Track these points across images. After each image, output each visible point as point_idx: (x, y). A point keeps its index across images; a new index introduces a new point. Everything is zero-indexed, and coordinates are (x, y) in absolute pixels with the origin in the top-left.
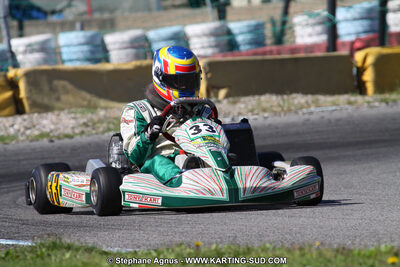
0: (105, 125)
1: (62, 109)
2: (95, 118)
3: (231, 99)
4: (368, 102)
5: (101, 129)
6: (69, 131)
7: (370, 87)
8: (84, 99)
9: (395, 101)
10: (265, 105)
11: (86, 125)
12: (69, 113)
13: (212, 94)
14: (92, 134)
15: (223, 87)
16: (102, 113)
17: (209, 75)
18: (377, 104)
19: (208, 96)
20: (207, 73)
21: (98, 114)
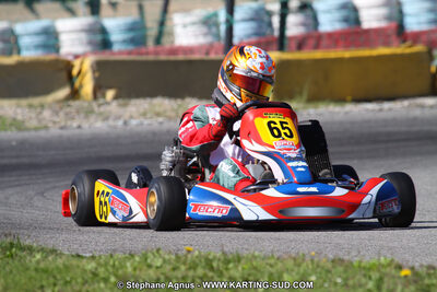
3: (121, 101)
10: (158, 109)
13: (99, 95)
15: (110, 88)
17: (97, 75)
19: (95, 96)
20: (94, 72)
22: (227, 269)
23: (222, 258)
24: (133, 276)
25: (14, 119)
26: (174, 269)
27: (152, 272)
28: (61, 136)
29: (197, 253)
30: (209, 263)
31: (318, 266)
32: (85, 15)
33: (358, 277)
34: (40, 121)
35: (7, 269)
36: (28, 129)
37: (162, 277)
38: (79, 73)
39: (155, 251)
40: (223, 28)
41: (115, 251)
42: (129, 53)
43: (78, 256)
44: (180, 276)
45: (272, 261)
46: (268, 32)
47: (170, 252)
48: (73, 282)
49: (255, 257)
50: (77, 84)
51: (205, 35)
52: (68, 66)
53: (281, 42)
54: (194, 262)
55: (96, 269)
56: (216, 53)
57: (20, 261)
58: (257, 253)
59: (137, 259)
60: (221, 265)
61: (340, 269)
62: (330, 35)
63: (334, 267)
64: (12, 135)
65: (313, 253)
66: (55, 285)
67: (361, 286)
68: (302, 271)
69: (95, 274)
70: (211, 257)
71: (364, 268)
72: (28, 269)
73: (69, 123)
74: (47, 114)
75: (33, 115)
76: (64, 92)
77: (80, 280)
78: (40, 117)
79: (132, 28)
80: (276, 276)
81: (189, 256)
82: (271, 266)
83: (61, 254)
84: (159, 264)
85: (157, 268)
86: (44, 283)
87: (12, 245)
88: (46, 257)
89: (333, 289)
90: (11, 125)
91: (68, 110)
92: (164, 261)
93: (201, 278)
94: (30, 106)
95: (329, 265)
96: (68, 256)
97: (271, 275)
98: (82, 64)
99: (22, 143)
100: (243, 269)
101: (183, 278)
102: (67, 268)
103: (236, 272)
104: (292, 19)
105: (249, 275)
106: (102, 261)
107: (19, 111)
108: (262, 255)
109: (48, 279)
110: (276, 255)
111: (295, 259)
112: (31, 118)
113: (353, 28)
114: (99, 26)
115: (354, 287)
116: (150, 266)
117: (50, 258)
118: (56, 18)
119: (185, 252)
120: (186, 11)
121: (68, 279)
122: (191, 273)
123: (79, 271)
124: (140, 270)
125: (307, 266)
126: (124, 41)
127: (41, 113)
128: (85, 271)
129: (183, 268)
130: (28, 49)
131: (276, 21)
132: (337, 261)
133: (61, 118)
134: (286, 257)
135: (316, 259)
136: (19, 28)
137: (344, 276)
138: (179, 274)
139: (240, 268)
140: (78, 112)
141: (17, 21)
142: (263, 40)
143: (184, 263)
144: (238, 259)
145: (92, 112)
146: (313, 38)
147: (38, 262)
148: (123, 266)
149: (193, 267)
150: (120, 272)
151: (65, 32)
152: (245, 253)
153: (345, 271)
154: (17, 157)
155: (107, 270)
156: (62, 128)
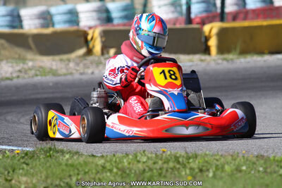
0: (33, 72)
2: (26, 67)
4: (214, 60)
5: (31, 75)
6: (8, 75)
7: (214, 50)
8: (16, 53)
9: (232, 60)
11: (20, 71)
12: (7, 62)
13: (105, 52)
14: (25, 78)
15: (112, 47)
16: (30, 64)
17: (103, 39)
18: (220, 61)
19: (103, 54)
20: (101, 37)
21: (27, 64)
22: (188, 163)
23: (185, 156)
24: (128, 168)
25: (51, 69)
26: (154, 163)
27: (140, 165)
28: (81, 79)
29: (169, 153)
30: (177, 159)
31: (247, 160)
32: (95, 1)
33: (273, 167)
34: (67, 70)
35: (48, 165)
36: (60, 75)
37: (147, 169)
38: (92, 39)
39: (142, 152)
40: (184, 8)
41: (116, 152)
42: (124, 25)
43: (93, 156)
44: (158, 167)
45: (218, 157)
46: (213, 9)
47: (152, 153)
48: (90, 172)
49: (206, 155)
50: (91, 45)
51: (173, 12)
52: (85, 34)
53: (222, 16)
54: (167, 158)
55: (105, 164)
56: (180, 24)
57: (55, 160)
58: (207, 152)
59: (131, 157)
60: (184, 160)
61: (262, 162)
62: (254, 11)
63: (257, 160)
64: (49, 79)
65: (244, 152)
66: (78, 174)
67: (275, 172)
68: (237, 163)
69: (104, 167)
70: (178, 155)
71: (277, 161)
72: (60, 164)
73: (86, 70)
74: (72, 65)
75: (63, 66)
76: (82, 51)
77: (94, 171)
78: (68, 67)
79: (126, 9)
80: (220, 166)
81: (164, 155)
82: (217, 160)
83: (82, 154)
84: (145, 160)
85: (144, 162)
86: (72, 173)
87: (50, 149)
88: (72, 157)
89: (257, 175)
90: (49, 72)
91: (85, 62)
92: (148, 158)
93: (172, 169)
94: (61, 60)
95: (254, 159)
96: (86, 156)
97: (217, 166)
98: (93, 33)
99: (56, 84)
100: (199, 162)
101: (161, 169)
102: (86, 163)
103: (195, 164)
104: (229, 1)
105: (203, 166)
106: (108, 159)
107: (54, 63)
108: (211, 153)
109: (74, 170)
110: (220, 154)
111: (232, 156)
112: (61, 68)
113: (269, 6)
114: (104, 8)
115: (271, 173)
116: (139, 162)
117: (75, 157)
118: (76, 4)
119: (161, 152)
121: (87, 170)
122: (165, 166)
123: (93, 166)
124: (133, 164)
125: (240, 160)
126: (121, 18)
127: (68, 64)
128: (97, 165)
129: (160, 162)
130: (59, 23)
131: (218, 2)
132: (259, 157)
133: (81, 68)
134: (226, 154)
135: (246, 156)
136: (53, 10)
137: (264, 166)
138: (158, 166)
139: (197, 162)
140: (92, 63)
141: (52, 5)
142: (210, 15)
143: (161, 159)
144: (196, 156)
145: (101, 63)
146: (242, 13)
147: (67, 160)
148: (121, 162)
149: (167, 162)
150: (120, 166)
151: (83, 12)
152: (200, 152)
153: (265, 163)
154: (53, 93)
155: (111, 164)
156: (81, 74)
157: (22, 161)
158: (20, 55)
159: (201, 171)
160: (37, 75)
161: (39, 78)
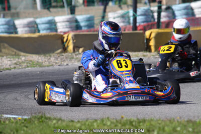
0: (25, 64)
1: (3, 56)
2: (20, 61)
5: (24, 66)
6: (8, 67)
7: (153, 48)
8: (13, 51)
11: (16, 64)
12: (7, 58)
13: (76, 50)
14: (20, 69)
15: (81, 47)
16: (23, 58)
17: (74, 41)
19: (74, 51)
21: (21, 59)
22: (140, 126)
23: (137, 121)
25: (38, 62)
26: (116, 126)
28: (59, 69)
29: (125, 119)
30: (131, 122)
32: (68, 14)
33: (198, 128)
34: (49, 63)
35: (41, 127)
36: (45, 66)
38: (67, 40)
39: (106, 119)
40: (132, 19)
41: (87, 120)
43: (72, 121)
45: (160, 122)
46: (152, 20)
47: (114, 119)
49: (152, 120)
50: (66, 45)
51: (123, 22)
52: (62, 38)
53: (158, 25)
54: (124, 123)
55: (81, 126)
56: (128, 30)
57: (46, 123)
59: (99, 122)
60: (137, 124)
61: (191, 125)
63: (188, 124)
64: (37, 69)
65: (178, 118)
68: (173, 125)
70: (132, 120)
72: (50, 127)
74: (52, 59)
75: (47, 60)
78: (50, 60)
79: (89, 20)
80: (162, 128)
81: (122, 120)
82: (160, 124)
83: (64, 121)
84: (109, 124)
87: (42, 117)
88: (57, 122)
90: (37, 65)
91: (62, 57)
92: (112, 123)
95: (186, 123)
96: (67, 122)
97: (159, 128)
98: (68, 36)
99: (42, 73)
100: (147, 126)
102: (68, 126)
104: (163, 14)
105: (149, 128)
106: (83, 123)
107: (40, 58)
110: (162, 119)
111: (170, 121)
112: (45, 61)
114: (74, 19)
115: (197, 132)
116: (104, 125)
117: (60, 122)
118: (54, 16)
120: (114, 11)
122: (123, 127)
124: (101, 127)
125: (176, 124)
126: (85, 26)
127: (50, 59)
128: (75, 127)
129: (120, 125)
130: (44, 29)
131: (156, 15)
132: (189, 121)
133: (59, 61)
134: (166, 120)
135: (179, 120)
136: (38, 21)
137: (193, 128)
138: (118, 128)
139: (145, 125)
140: (66, 58)
141: (37, 18)
142: (150, 23)
143: (120, 123)
144: (144, 121)
145: (73, 58)
147: (55, 124)
148: (92, 125)
149: (124, 125)
151: (59, 22)
153: (193, 125)
154: (40, 79)
156: (59, 65)
157: (23, 125)
158: (15, 53)
159: (148, 131)
160: (28, 67)
161: (30, 68)
